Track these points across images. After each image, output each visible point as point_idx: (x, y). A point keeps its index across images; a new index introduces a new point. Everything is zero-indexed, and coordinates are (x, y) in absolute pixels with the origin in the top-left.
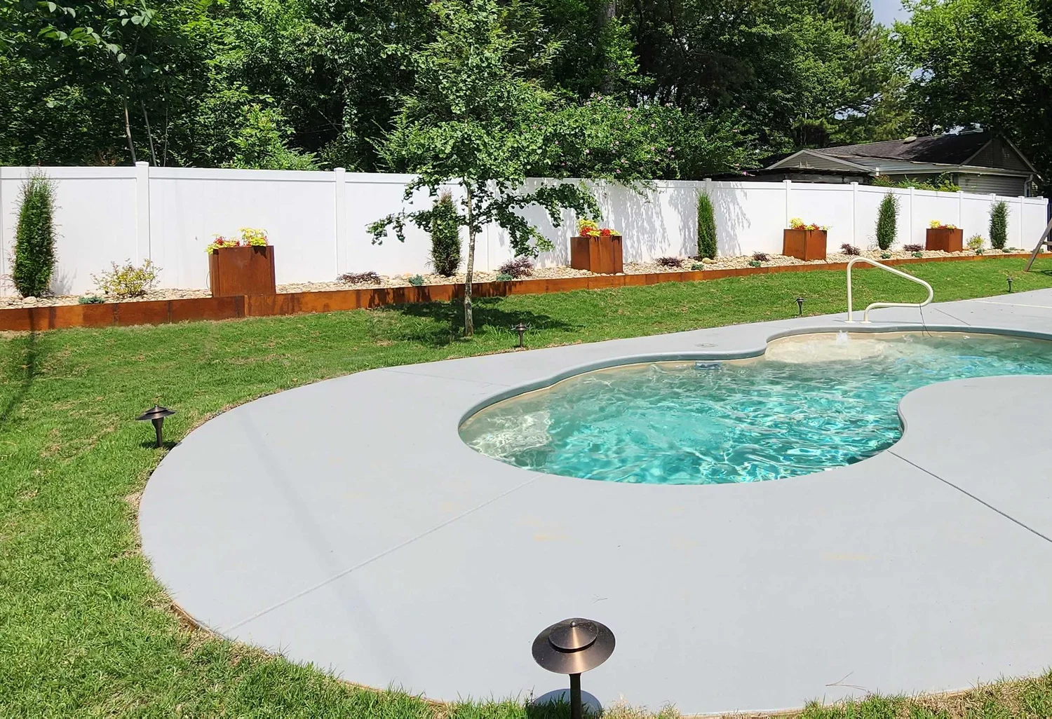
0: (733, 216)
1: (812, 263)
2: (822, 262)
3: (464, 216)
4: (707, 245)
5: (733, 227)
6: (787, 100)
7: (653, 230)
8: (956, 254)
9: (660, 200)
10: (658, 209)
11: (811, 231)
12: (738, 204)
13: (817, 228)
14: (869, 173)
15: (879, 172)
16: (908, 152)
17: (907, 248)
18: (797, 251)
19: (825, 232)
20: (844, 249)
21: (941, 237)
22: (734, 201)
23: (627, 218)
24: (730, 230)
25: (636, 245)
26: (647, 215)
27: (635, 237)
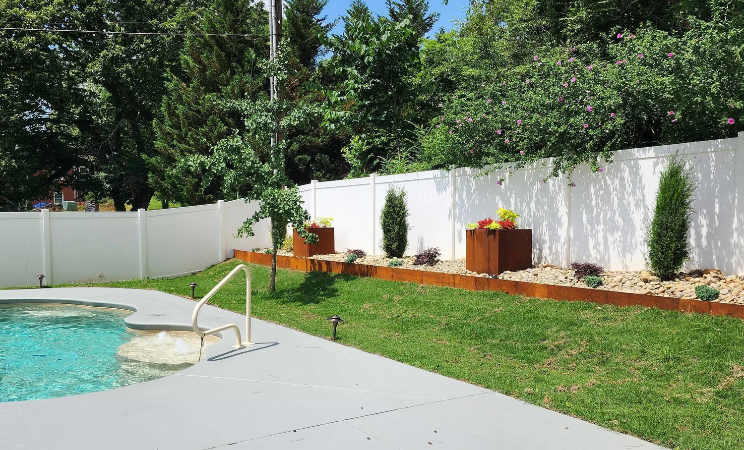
23: (590, 208)
26: (621, 204)
27: (601, 235)
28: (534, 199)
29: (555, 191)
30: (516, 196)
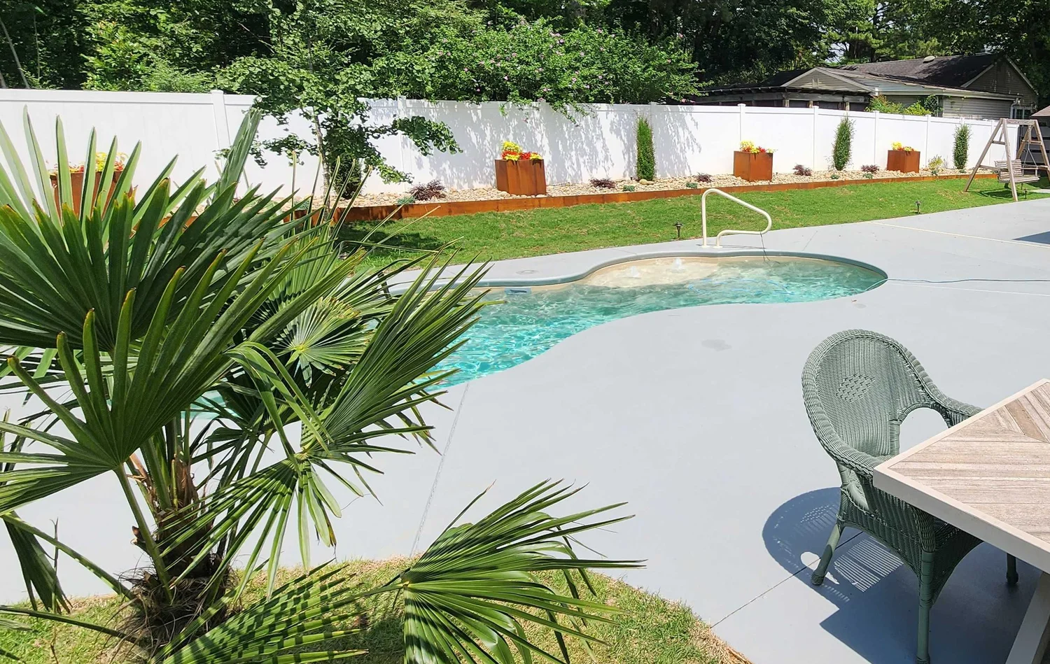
0: (682, 140)
1: (755, 184)
2: (765, 183)
3: (316, 146)
4: (645, 168)
5: (683, 151)
6: (804, 18)
7: (594, 151)
8: (910, 174)
9: (601, 123)
10: (598, 132)
11: (755, 153)
12: (688, 129)
13: (763, 151)
14: (870, 92)
15: (879, 92)
16: (924, 71)
17: (864, 169)
18: (743, 172)
19: (771, 155)
20: (796, 170)
21: (901, 159)
22: (684, 125)
23: (564, 140)
24: (679, 152)
25: (575, 166)
26: (587, 138)
27: (574, 159)
28: (512, 132)
29: (532, 127)
30: (491, 129)
